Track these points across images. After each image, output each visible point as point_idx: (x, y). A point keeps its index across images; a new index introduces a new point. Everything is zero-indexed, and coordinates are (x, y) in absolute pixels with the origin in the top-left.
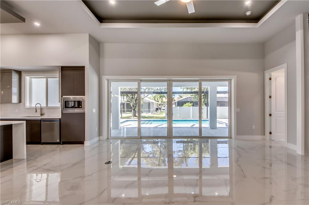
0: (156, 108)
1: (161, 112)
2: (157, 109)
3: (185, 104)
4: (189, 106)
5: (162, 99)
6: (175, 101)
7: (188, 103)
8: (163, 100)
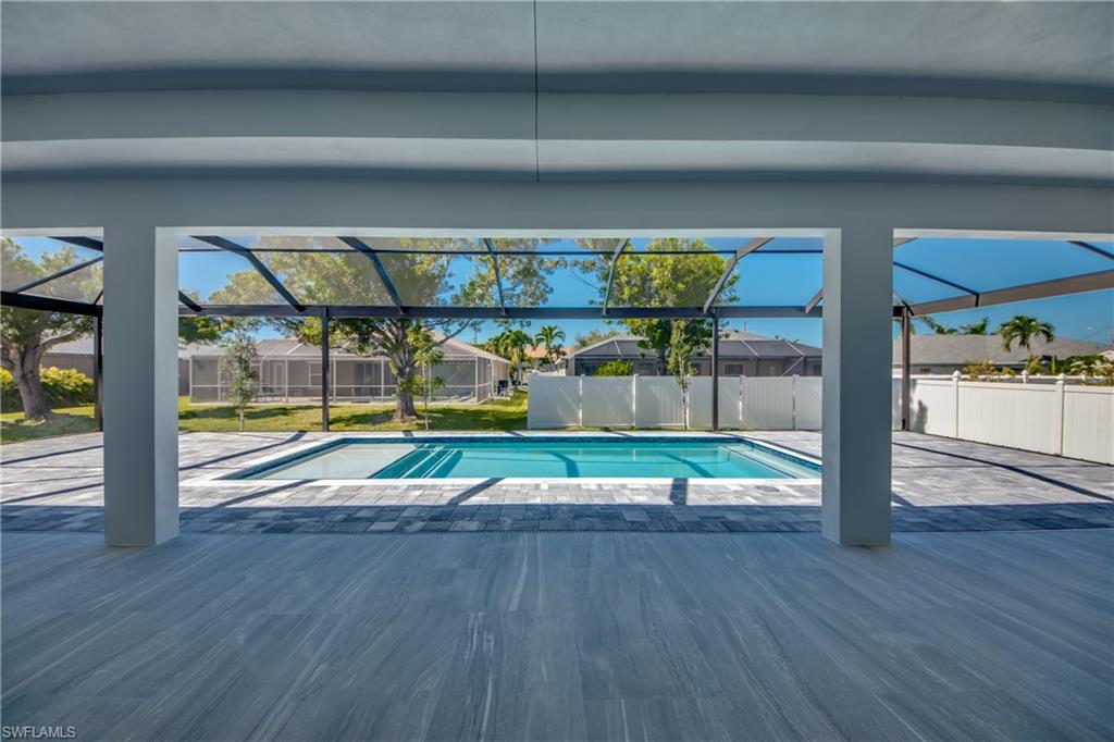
0: (501, 379)
1: (517, 394)
2: (503, 384)
3: (605, 365)
4: (619, 371)
5: (522, 350)
6: (565, 357)
7: (613, 363)
8: (526, 351)
